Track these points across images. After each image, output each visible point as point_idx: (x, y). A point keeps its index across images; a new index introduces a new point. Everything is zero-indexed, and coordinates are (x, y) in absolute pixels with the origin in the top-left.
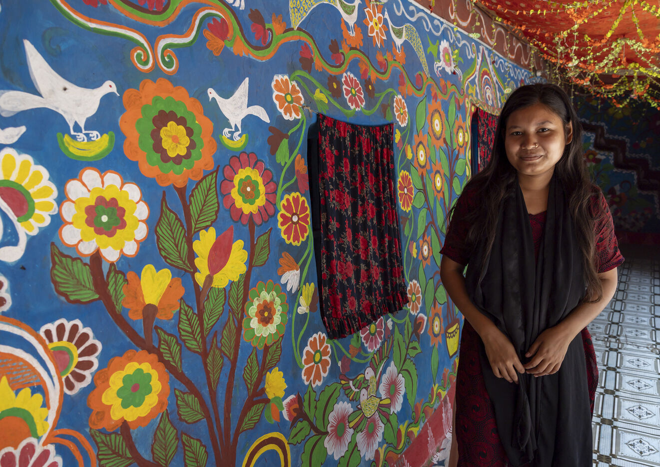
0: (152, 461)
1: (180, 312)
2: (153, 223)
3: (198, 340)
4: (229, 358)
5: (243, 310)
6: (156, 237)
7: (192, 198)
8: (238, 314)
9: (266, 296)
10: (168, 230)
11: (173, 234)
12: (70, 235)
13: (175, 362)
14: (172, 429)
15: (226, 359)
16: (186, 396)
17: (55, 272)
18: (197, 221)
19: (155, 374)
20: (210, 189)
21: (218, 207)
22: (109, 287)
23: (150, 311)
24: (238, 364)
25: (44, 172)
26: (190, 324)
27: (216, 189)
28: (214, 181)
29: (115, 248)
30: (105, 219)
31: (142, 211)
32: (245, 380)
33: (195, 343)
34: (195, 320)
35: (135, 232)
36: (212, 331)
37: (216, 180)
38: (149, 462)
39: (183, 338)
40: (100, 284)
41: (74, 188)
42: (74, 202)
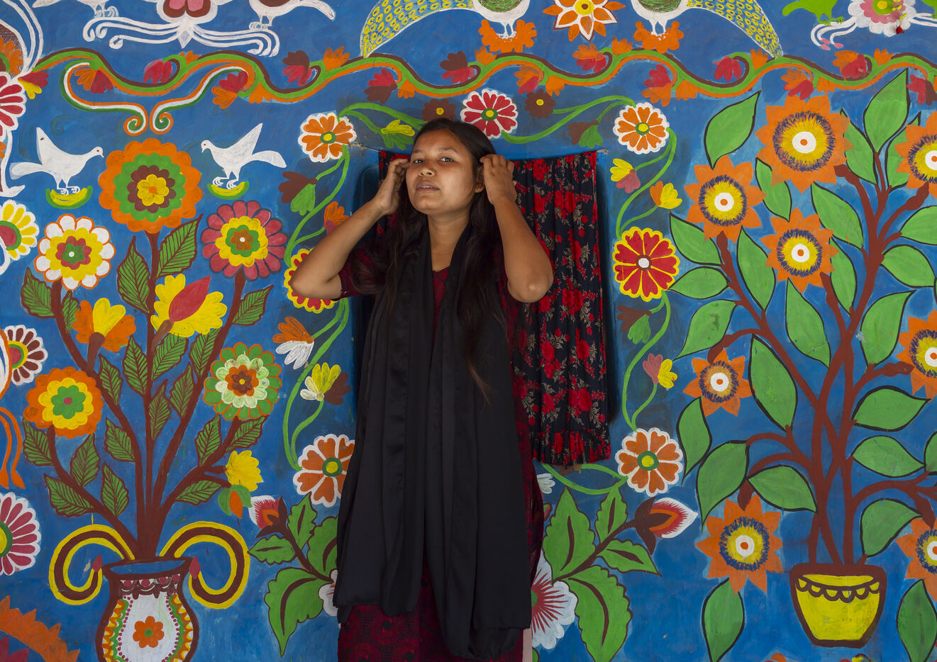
0: (69, 473)
1: (127, 348)
2: (116, 263)
3: (143, 380)
4: (179, 414)
5: (208, 368)
6: (117, 275)
7: (164, 245)
8: (200, 370)
9: (245, 361)
10: (132, 272)
11: (136, 275)
12: (42, 264)
13: (113, 394)
14: (95, 454)
15: (174, 413)
16: (117, 430)
17: (25, 289)
18: (164, 266)
19: (89, 397)
20: (187, 237)
21: (195, 255)
22: (63, 310)
23: (97, 339)
24: (190, 424)
25: (32, 217)
26: (137, 363)
27: (195, 238)
28: (194, 228)
29: (76, 279)
30: (72, 254)
31: (109, 251)
32: (197, 446)
33: (139, 383)
34: (143, 360)
35: (98, 268)
36: (161, 377)
37: (196, 228)
38: (66, 473)
39: (126, 373)
40: (56, 305)
41: (52, 229)
42: (50, 239)
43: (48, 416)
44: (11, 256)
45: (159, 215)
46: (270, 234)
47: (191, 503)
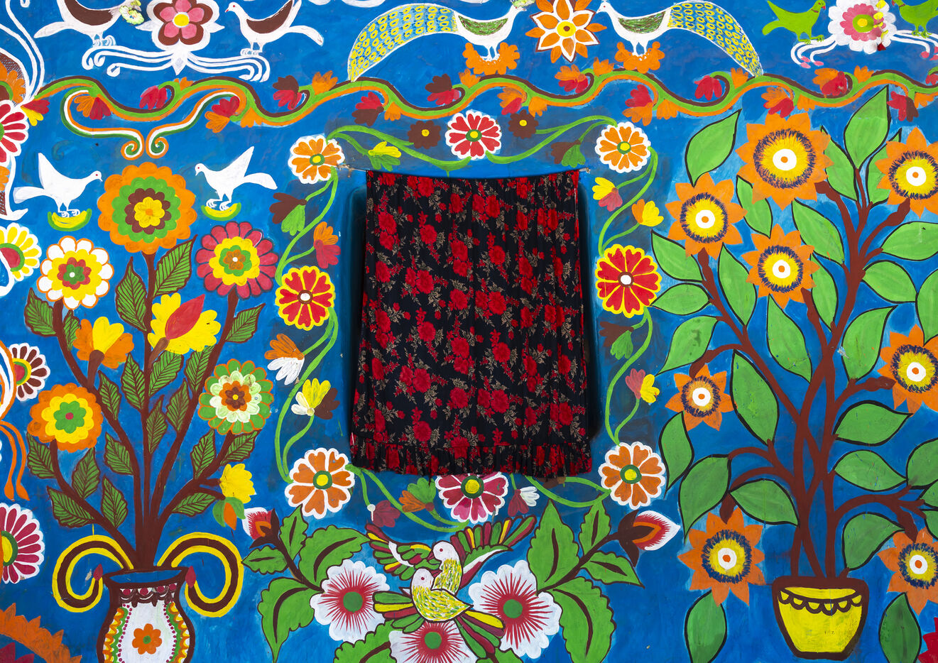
0: (71, 485)
1: (126, 365)
2: (115, 283)
3: (141, 396)
4: (176, 429)
5: (202, 383)
6: (116, 295)
7: (160, 265)
8: (195, 386)
9: (238, 377)
10: (129, 291)
11: (133, 294)
12: (44, 284)
13: (112, 409)
14: (95, 468)
15: (171, 428)
16: (116, 444)
17: (28, 309)
18: (160, 286)
19: (90, 412)
20: (182, 257)
21: (190, 275)
22: (65, 328)
23: (97, 356)
24: (186, 438)
25: (35, 239)
26: (135, 379)
27: (190, 259)
28: (189, 249)
29: (76, 298)
30: (72, 275)
31: (108, 272)
32: (193, 460)
33: (137, 398)
34: (140, 377)
35: (97, 288)
36: (158, 393)
37: (191, 249)
38: (68, 485)
39: (125, 389)
40: (58, 323)
41: (53, 251)
42: (51, 261)
43: (51, 431)
44: (15, 277)
45: (156, 237)
46: (261, 254)
47: (187, 514)
